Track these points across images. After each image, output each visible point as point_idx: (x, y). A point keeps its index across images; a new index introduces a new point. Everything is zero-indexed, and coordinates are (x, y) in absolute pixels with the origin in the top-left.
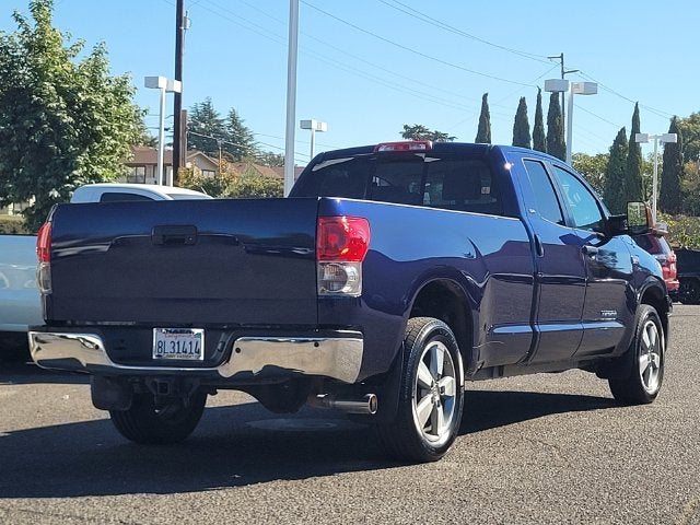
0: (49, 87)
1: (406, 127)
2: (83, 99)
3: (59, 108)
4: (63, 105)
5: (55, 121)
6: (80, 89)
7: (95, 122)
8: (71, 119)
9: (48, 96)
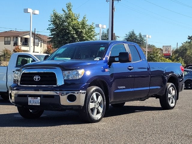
0: (71, 28)
1: (189, 36)
2: (80, 31)
3: (73, 34)
4: (75, 33)
5: (73, 37)
6: (79, 28)
7: (83, 37)
8: (77, 36)
9: (71, 30)
